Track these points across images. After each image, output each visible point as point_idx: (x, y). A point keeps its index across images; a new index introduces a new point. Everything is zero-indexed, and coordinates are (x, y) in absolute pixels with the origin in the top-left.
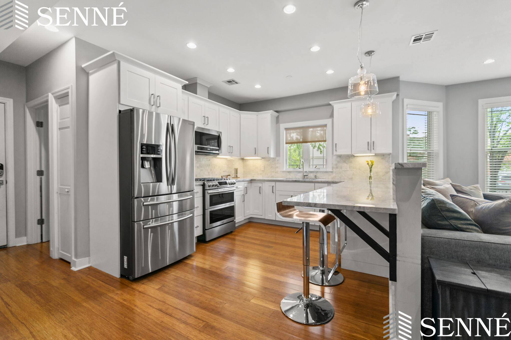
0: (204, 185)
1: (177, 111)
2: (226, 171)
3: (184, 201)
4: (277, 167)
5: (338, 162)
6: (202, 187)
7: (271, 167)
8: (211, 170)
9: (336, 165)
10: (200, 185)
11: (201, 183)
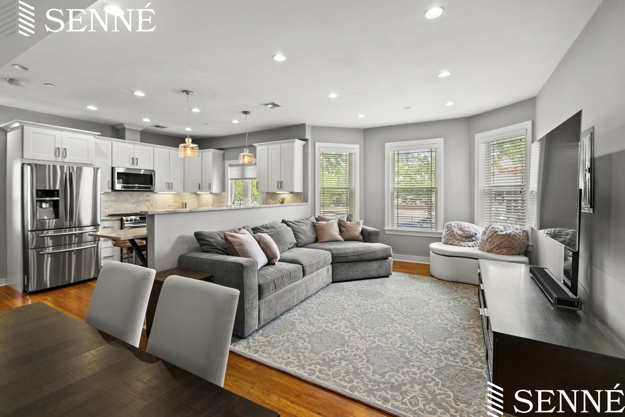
0: (122, 220)
1: (88, 158)
2: (172, 206)
3: (84, 234)
4: (223, 202)
5: (267, 198)
6: (120, 222)
7: (219, 202)
8: (151, 205)
9: (266, 201)
10: (118, 220)
11: (119, 218)
